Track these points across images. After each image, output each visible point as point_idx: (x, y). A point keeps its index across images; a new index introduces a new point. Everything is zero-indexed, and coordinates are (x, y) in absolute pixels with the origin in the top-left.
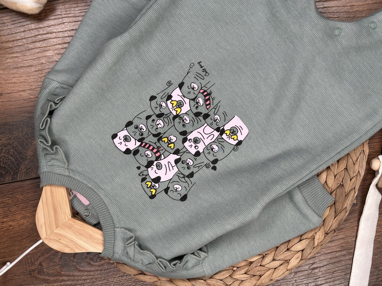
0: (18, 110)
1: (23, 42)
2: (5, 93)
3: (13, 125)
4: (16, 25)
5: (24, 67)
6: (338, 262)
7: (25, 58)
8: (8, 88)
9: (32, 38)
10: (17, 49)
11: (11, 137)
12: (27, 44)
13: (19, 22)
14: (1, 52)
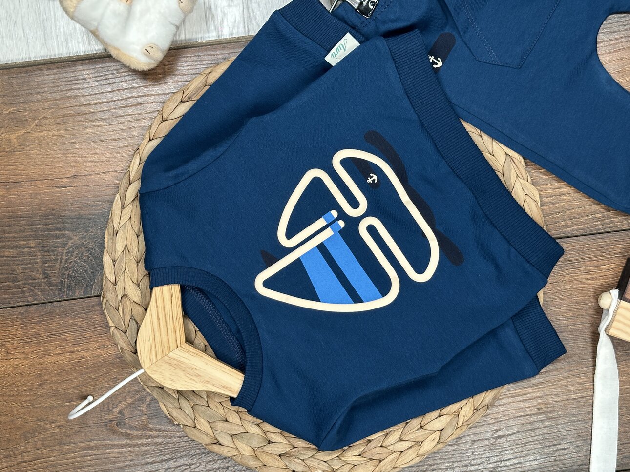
0: (97, 199)
1: (110, 107)
2: (81, 174)
3: (89, 219)
4: (101, 82)
5: (109, 140)
6: (533, 429)
7: (111, 128)
8: (85, 168)
9: (121, 102)
10: (99, 116)
11: (86, 236)
12: (115, 109)
13: (105, 79)
14: (79, 118)
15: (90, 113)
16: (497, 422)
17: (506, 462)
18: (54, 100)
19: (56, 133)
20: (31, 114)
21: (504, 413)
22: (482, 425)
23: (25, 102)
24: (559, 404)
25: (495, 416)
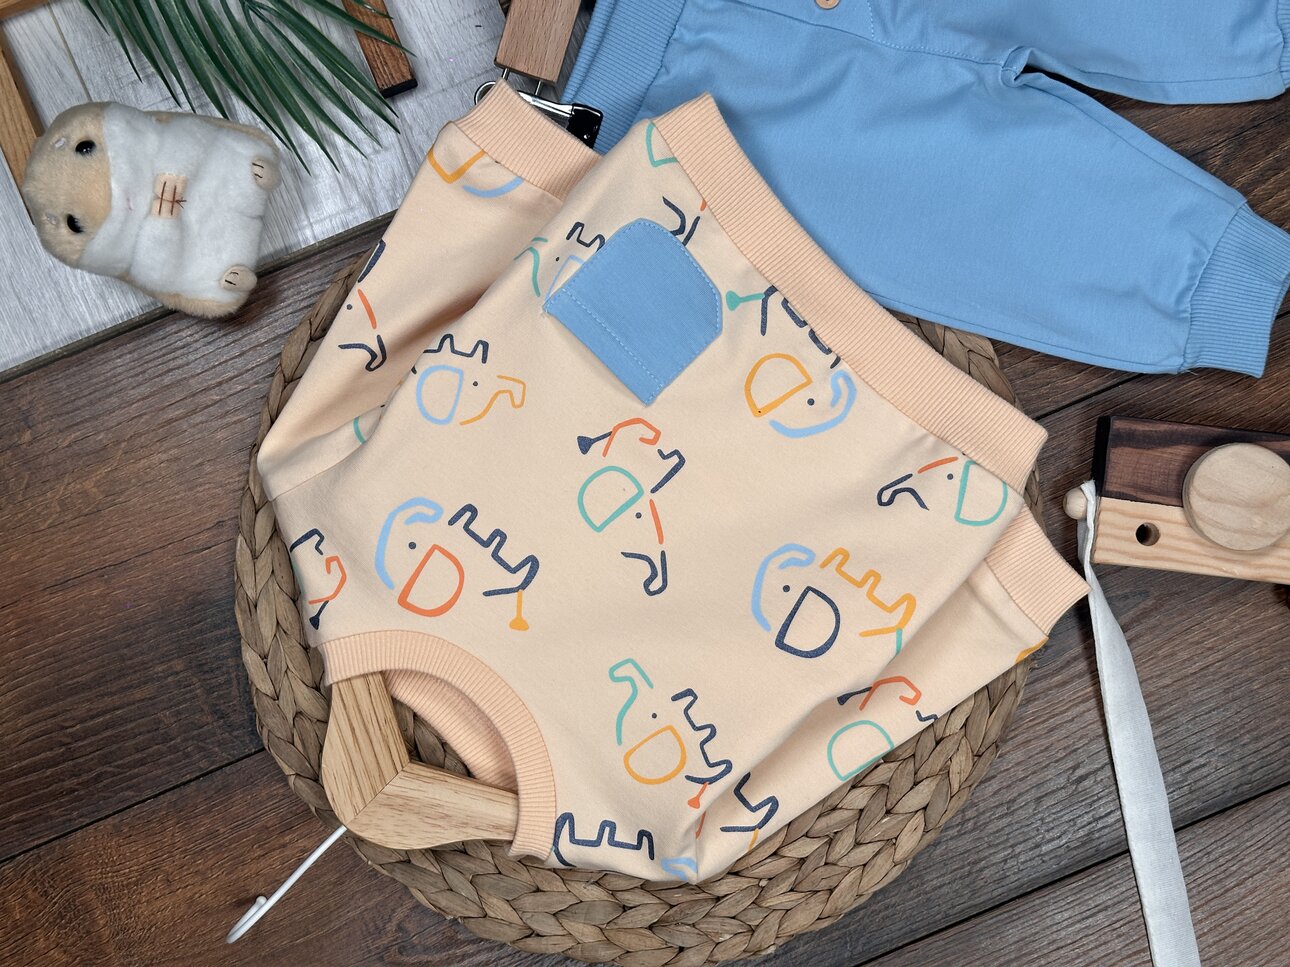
14: (198, 418)
15: (215, 403)
16: (1070, 754)
17: (1106, 819)
18: (143, 399)
19: (164, 457)
20: (110, 436)
21: (1079, 734)
22: (1045, 767)
23: (95, 418)
24: (1170, 690)
25: (1064, 744)
